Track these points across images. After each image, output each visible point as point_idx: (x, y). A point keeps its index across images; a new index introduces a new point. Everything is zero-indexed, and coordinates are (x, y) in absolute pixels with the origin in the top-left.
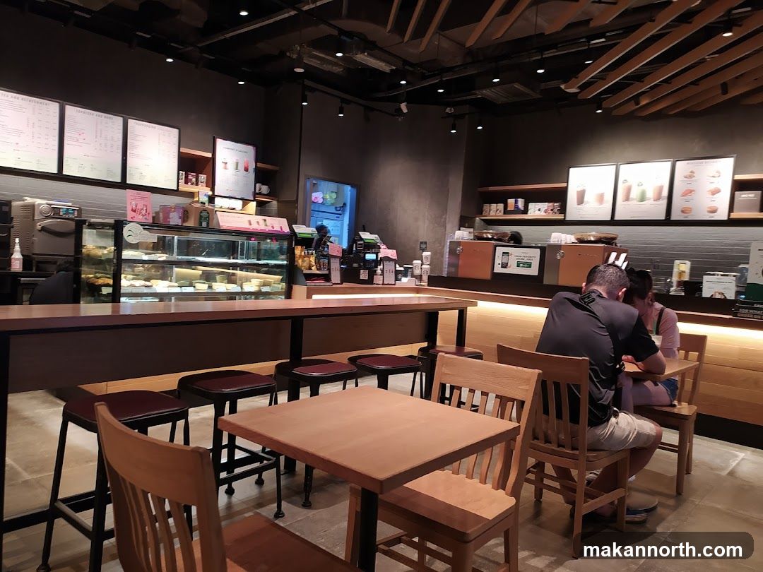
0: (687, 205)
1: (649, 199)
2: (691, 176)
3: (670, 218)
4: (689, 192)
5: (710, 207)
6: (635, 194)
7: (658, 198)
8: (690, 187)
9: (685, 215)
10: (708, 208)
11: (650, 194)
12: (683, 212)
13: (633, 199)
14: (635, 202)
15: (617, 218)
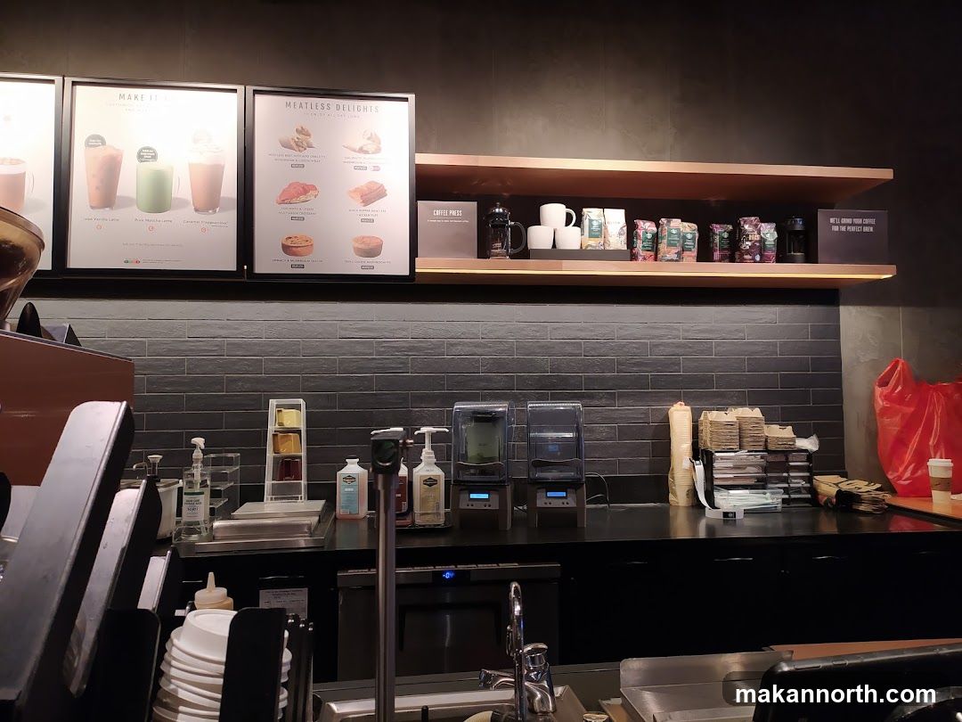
0: (296, 230)
1: (182, 203)
2: (300, 142)
3: (251, 266)
4: (299, 192)
5: (362, 239)
6: (130, 182)
7: (210, 203)
8: (303, 177)
9: (295, 260)
10: (357, 240)
11: (182, 188)
12: (286, 249)
13: (127, 202)
14: (134, 213)
15: (76, 260)
